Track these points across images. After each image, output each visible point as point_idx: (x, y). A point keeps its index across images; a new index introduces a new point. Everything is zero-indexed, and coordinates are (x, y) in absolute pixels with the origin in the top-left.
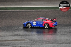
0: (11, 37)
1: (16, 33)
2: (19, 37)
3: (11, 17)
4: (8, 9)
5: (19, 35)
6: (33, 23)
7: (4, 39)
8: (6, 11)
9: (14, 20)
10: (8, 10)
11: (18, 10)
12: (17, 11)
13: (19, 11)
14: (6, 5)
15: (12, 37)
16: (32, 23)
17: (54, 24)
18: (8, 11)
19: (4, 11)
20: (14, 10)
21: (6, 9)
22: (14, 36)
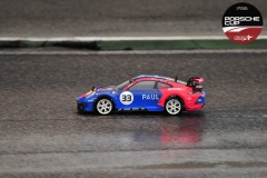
0: (212, 151)
1: (233, 136)
2: (243, 152)
3: (213, 77)
4: (202, 45)
5: (244, 146)
6: (121, 98)
7: (188, 160)
8: (194, 55)
9: (225, 89)
10: (202, 48)
11: (238, 51)
12: (236, 55)
13: (245, 53)
14: (195, 32)
15: (216, 151)
16: (118, 97)
17: (200, 97)
18: (201, 54)
19: (187, 52)
20: (223, 51)
21: (192, 45)
22: (225, 148)
